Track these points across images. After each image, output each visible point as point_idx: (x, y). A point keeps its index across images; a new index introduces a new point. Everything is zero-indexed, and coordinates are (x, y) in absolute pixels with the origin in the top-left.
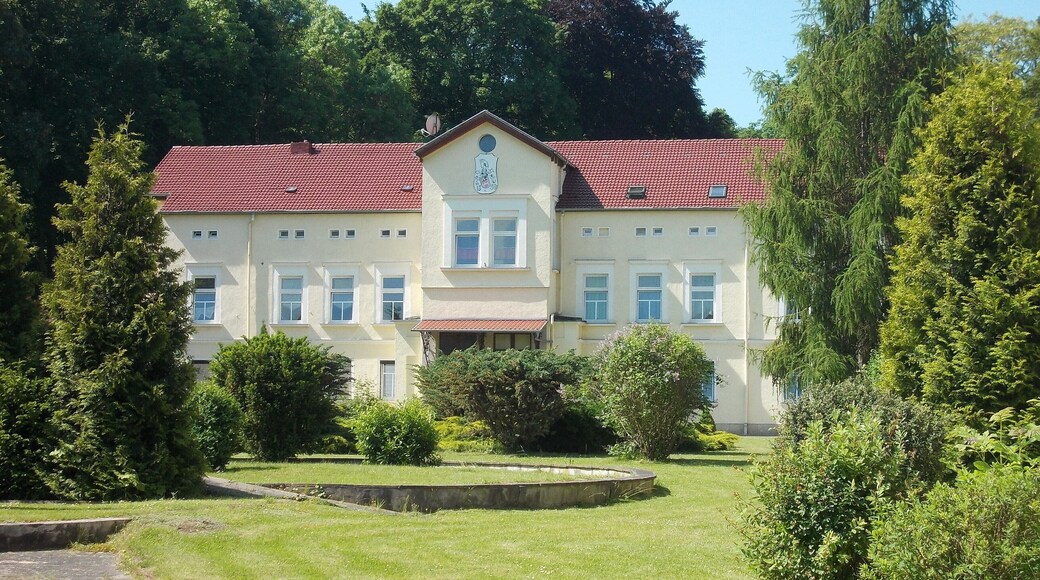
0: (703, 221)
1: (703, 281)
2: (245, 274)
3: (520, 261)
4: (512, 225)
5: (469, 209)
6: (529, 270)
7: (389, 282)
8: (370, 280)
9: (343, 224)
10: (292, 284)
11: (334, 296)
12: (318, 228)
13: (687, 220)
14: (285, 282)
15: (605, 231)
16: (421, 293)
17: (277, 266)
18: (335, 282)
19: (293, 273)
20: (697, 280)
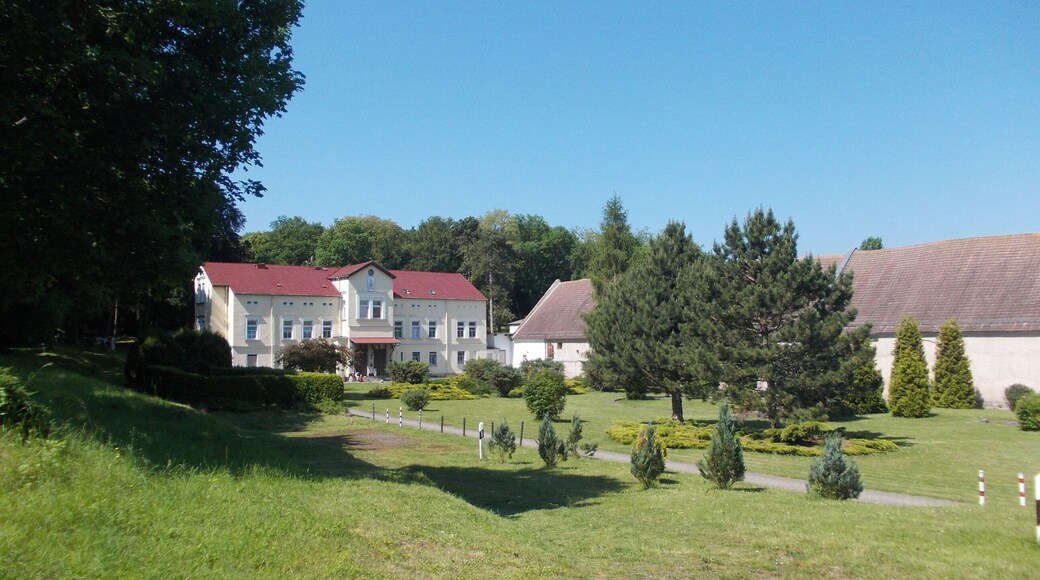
0: (433, 303)
1: (432, 323)
2: (271, 320)
3: (382, 317)
4: (379, 303)
5: (366, 296)
6: (386, 320)
7: (325, 323)
8: (319, 323)
9: (308, 300)
10: (288, 323)
11: (305, 328)
12: (299, 302)
13: (428, 303)
14: (286, 323)
15: (402, 306)
16: (348, 329)
17: (283, 317)
18: (305, 323)
19: (288, 319)
20: (431, 323)
